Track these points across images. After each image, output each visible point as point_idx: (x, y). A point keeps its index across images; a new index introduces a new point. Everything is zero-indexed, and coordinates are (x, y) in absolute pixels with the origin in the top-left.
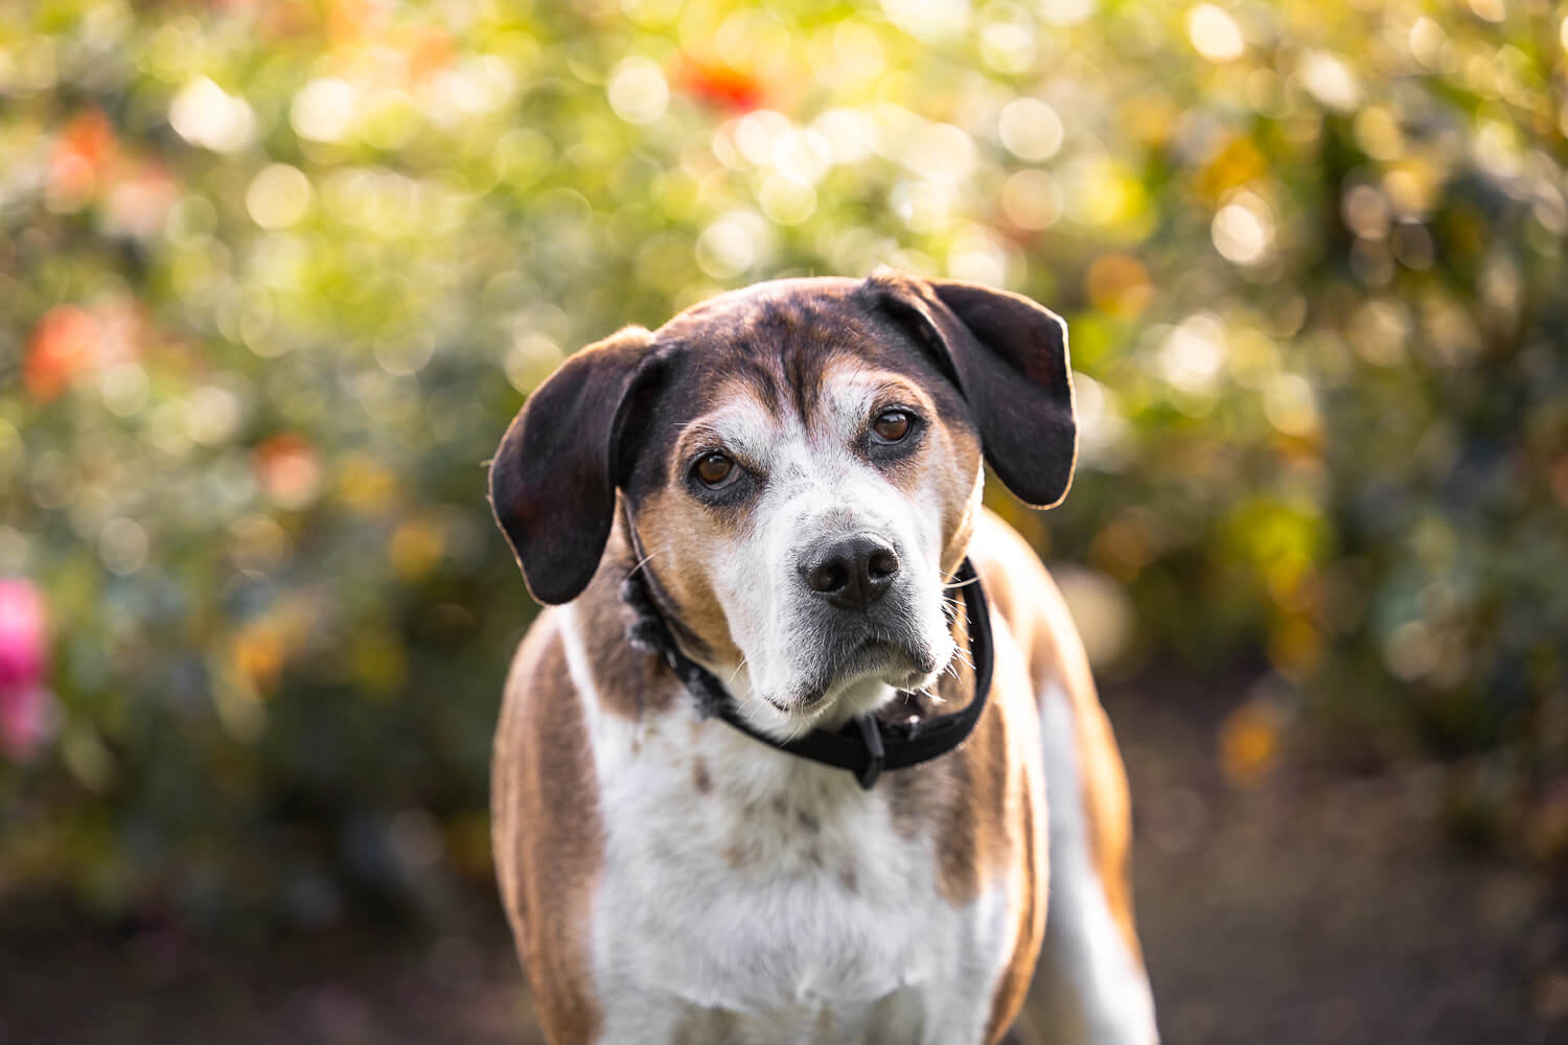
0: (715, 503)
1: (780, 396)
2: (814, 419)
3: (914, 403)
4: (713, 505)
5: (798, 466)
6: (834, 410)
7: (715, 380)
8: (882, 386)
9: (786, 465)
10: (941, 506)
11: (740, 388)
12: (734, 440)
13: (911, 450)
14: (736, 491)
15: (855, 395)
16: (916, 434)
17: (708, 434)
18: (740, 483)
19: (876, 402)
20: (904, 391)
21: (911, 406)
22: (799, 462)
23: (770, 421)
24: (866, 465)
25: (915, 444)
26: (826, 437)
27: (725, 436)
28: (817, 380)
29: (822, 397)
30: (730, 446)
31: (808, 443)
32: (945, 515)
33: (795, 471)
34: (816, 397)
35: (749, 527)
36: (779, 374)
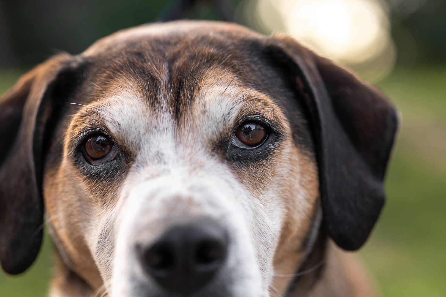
0: (92, 177)
1: (161, 93)
2: (186, 117)
3: (272, 118)
4: (89, 178)
5: (163, 155)
6: (204, 112)
7: (110, 77)
8: (249, 99)
9: (154, 150)
10: (282, 208)
11: (128, 84)
12: (113, 122)
13: (265, 156)
14: (110, 169)
15: (224, 104)
16: (272, 143)
17: (94, 117)
18: (114, 162)
19: (242, 111)
20: (267, 108)
21: (270, 121)
22: (164, 151)
23: (148, 111)
24: (223, 162)
25: (270, 151)
26: (191, 134)
27: (107, 118)
28: (194, 88)
29: (197, 101)
30: (110, 127)
31: (175, 137)
32: (285, 216)
33: (159, 157)
34: (192, 99)
35: (114, 198)
36: (163, 78)
